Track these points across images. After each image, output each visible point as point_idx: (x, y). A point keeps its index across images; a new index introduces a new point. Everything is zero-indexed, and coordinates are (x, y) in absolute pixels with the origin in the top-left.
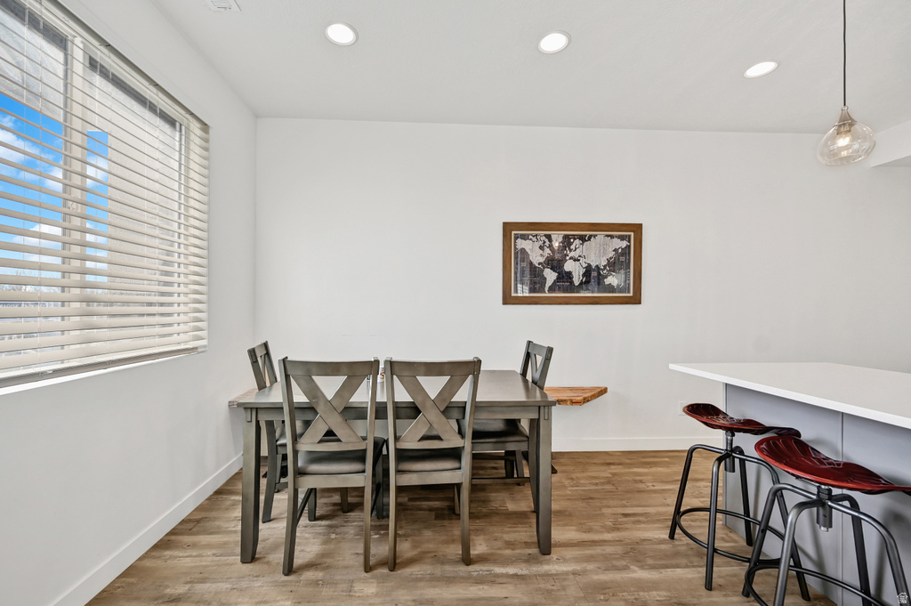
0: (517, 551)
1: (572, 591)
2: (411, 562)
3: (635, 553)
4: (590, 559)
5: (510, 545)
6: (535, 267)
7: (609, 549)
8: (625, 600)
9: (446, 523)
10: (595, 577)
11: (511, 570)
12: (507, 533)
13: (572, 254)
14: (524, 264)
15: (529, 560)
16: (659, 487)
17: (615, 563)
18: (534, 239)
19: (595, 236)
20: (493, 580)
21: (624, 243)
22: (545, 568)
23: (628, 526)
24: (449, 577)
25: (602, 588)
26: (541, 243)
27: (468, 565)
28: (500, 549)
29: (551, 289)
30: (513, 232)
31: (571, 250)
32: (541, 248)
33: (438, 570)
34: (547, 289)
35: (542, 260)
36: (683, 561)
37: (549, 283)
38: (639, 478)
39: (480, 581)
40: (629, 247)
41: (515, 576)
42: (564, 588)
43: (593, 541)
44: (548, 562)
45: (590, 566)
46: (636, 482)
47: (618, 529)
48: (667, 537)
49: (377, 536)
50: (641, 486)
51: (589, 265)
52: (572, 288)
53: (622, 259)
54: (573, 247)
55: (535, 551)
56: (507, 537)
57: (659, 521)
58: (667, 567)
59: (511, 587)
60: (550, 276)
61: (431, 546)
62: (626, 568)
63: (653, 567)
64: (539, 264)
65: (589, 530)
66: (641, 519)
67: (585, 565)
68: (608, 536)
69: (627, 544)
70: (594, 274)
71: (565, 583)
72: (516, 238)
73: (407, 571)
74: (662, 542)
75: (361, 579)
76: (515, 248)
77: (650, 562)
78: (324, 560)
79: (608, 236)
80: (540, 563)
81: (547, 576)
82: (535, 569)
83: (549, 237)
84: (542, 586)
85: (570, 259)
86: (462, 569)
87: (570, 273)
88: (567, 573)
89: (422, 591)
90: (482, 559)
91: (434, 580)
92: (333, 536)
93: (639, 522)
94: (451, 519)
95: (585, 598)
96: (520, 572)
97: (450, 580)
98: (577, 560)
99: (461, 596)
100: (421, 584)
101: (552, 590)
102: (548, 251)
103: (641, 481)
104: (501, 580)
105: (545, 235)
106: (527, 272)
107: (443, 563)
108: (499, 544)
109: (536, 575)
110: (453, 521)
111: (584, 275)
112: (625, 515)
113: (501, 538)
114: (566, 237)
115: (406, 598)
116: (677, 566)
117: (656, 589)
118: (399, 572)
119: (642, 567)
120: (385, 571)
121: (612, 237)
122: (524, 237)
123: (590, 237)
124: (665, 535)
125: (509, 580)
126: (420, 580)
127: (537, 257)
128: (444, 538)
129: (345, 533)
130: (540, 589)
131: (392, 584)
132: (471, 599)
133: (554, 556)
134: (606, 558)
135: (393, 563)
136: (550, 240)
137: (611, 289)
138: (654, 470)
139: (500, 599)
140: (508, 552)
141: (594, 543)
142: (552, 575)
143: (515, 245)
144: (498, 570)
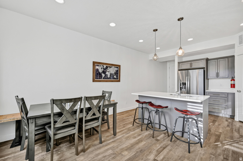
0: (110, 137)
1: (124, 140)
2: (88, 149)
3: (129, 130)
4: (123, 133)
5: (107, 137)
6: (100, 73)
7: (125, 131)
8: (132, 137)
9: (90, 138)
10: (126, 136)
11: (111, 141)
12: (105, 135)
13: (108, 70)
14: (98, 72)
15: (113, 138)
16: (127, 118)
17: (128, 132)
18: (100, 66)
19: (112, 67)
20: (109, 144)
21: (117, 69)
22: (117, 138)
23: (126, 126)
24: (99, 148)
25: (128, 137)
26: (101, 67)
27: (101, 144)
28: (106, 138)
29: (104, 78)
30: (95, 64)
31: (107, 70)
32: (101, 68)
33: (96, 147)
34: (103, 78)
35: (102, 71)
36: (136, 128)
37: (103, 77)
38: (122, 117)
39: (106, 145)
40: (118, 70)
41: (112, 142)
42: (122, 140)
43: (122, 130)
44: (117, 137)
45: (124, 135)
46: (122, 118)
47: (125, 127)
48: (132, 126)
49: (74, 147)
50: (124, 119)
51: (111, 73)
52: (108, 78)
53: (117, 72)
54: (108, 69)
55: (113, 136)
56: (106, 135)
57: (130, 124)
58: (135, 130)
59: (113, 144)
60: (103, 75)
61: (90, 144)
62: (129, 133)
63: (133, 131)
64: (101, 72)
65: (120, 129)
66: (127, 124)
67: (123, 135)
68: (124, 129)
69: (128, 129)
70: (112, 75)
71: (122, 139)
72: (96, 66)
73: (88, 151)
74: (132, 127)
75: (77, 158)
76: (96, 68)
77: (132, 130)
78: (62, 159)
79: (114, 67)
80: (115, 137)
81: (118, 139)
82: (115, 139)
83: (103, 66)
84: (118, 141)
85: (108, 71)
86: (101, 145)
87: (107, 75)
88: (121, 137)
89: (95, 153)
90: (104, 141)
91: (96, 150)
92: (59, 153)
93: (127, 125)
94: (91, 137)
95: (126, 140)
96: (113, 141)
97: (100, 148)
98: (121, 134)
99: (104, 150)
100: (94, 152)
101: (120, 141)
102: (103, 69)
103: (123, 118)
104: (110, 144)
105: (102, 66)
106: (98, 74)
107: (96, 146)
108: (105, 137)
109: (116, 140)
110: (92, 137)
111: (110, 75)
112: (124, 124)
113: (105, 136)
114: (107, 66)
115: (92, 156)
116: (136, 130)
117: (135, 134)
118: (86, 152)
119: (132, 132)
120: (82, 153)
121: (115, 67)
122: (98, 66)
123: (111, 67)
124: (132, 125)
125: (112, 143)
126: (93, 151)
127: (101, 71)
128: (92, 141)
129: (63, 150)
130: (118, 142)
131: (87, 155)
132: (107, 149)
133: (117, 135)
134: (126, 132)
135: (84, 151)
136: (103, 67)
137: (115, 79)
138: (124, 115)
139: (112, 147)
140: (108, 138)
141: (122, 131)
142: (119, 139)
143: (96, 67)
144: (108, 142)
